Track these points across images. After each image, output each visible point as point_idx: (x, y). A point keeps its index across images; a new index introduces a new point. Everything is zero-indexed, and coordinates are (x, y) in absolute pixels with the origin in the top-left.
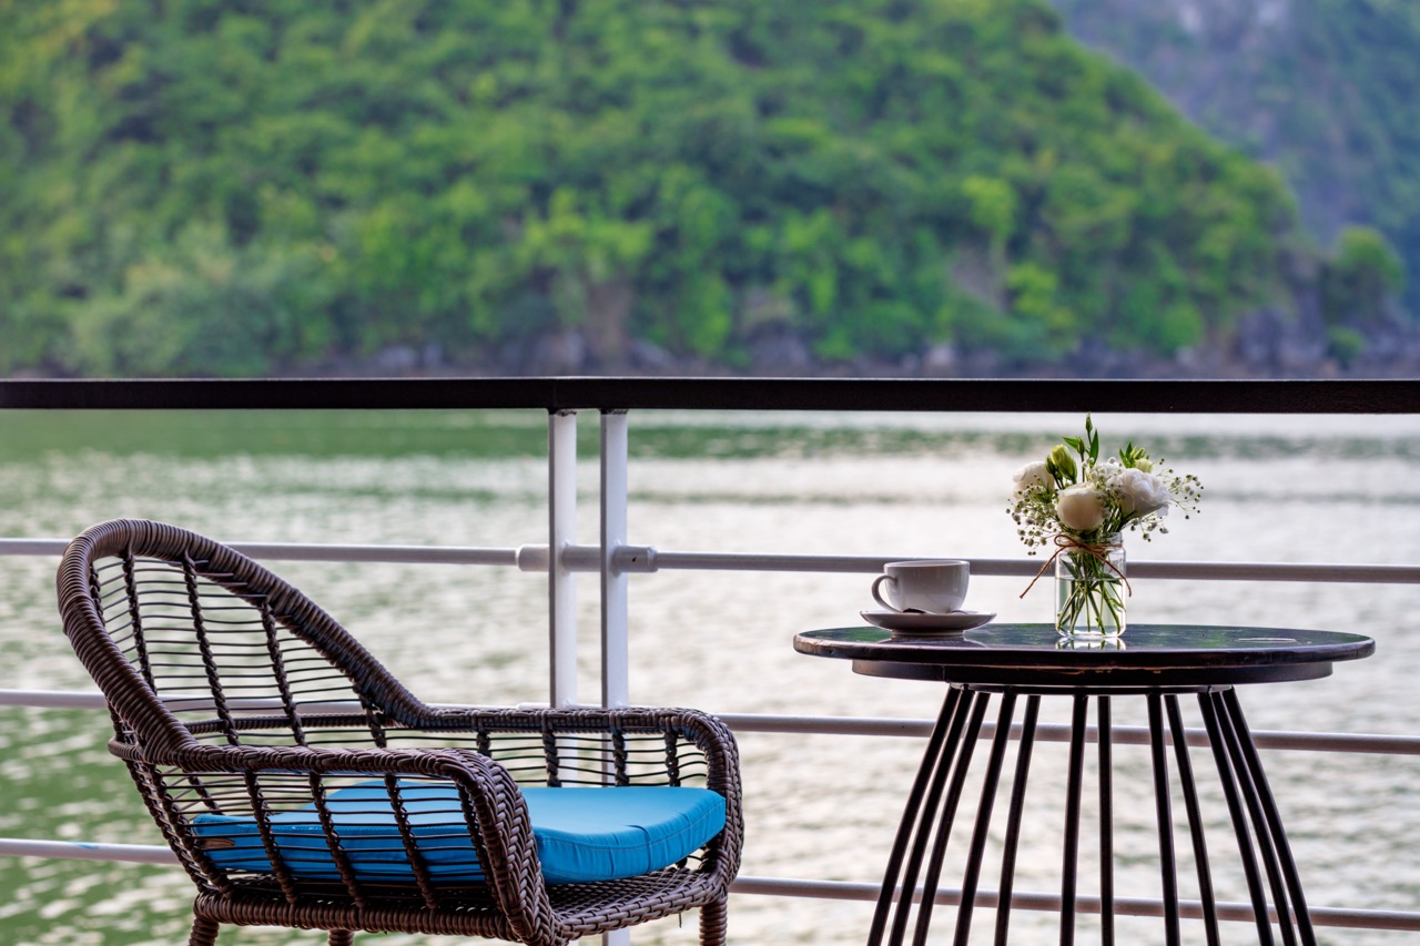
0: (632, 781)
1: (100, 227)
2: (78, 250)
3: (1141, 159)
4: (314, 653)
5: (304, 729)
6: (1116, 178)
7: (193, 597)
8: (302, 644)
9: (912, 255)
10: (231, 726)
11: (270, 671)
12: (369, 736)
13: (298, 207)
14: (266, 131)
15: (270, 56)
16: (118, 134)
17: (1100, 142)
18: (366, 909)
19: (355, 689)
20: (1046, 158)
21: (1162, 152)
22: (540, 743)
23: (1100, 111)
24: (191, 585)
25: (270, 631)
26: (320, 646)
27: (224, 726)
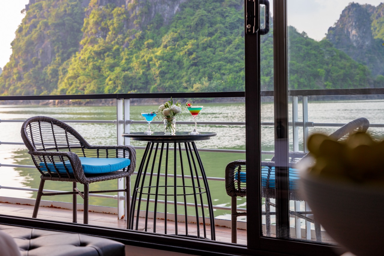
0: (119, 157)
1: (190, 78)
2: (187, 82)
3: (345, 65)
4: (74, 137)
5: (71, 149)
6: (341, 68)
7: (52, 128)
8: (72, 135)
9: (309, 80)
10: (57, 148)
11: (66, 140)
12: (81, 150)
13: (218, 75)
14: (213, 64)
15: (214, 54)
16: (192, 65)
17: (338, 63)
18: (61, 177)
19: (80, 143)
20: (330, 66)
21: (348, 64)
22: (106, 151)
23: (339, 58)
24: (52, 126)
25: (66, 134)
26: (75, 136)
27: (56, 149)
